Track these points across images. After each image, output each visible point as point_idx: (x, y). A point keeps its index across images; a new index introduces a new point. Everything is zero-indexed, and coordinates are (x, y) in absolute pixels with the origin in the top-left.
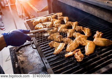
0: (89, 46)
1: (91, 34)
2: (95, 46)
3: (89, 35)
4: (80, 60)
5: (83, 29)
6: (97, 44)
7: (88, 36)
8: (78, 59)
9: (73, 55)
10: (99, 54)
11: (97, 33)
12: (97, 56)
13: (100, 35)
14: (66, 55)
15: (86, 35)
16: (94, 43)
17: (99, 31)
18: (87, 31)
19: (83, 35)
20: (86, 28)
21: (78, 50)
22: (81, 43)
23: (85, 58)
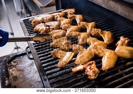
0: (108, 58)
1: (113, 40)
2: (116, 58)
3: (110, 42)
4: (93, 78)
5: (102, 34)
6: (121, 55)
7: (108, 43)
8: (90, 76)
9: (84, 70)
10: (122, 70)
11: (122, 38)
12: (118, 72)
13: (125, 42)
14: (74, 70)
15: (105, 42)
16: (115, 53)
17: (125, 37)
18: (107, 36)
19: (100, 42)
20: (107, 31)
21: (91, 62)
22: (97, 53)
23: (100, 75)
